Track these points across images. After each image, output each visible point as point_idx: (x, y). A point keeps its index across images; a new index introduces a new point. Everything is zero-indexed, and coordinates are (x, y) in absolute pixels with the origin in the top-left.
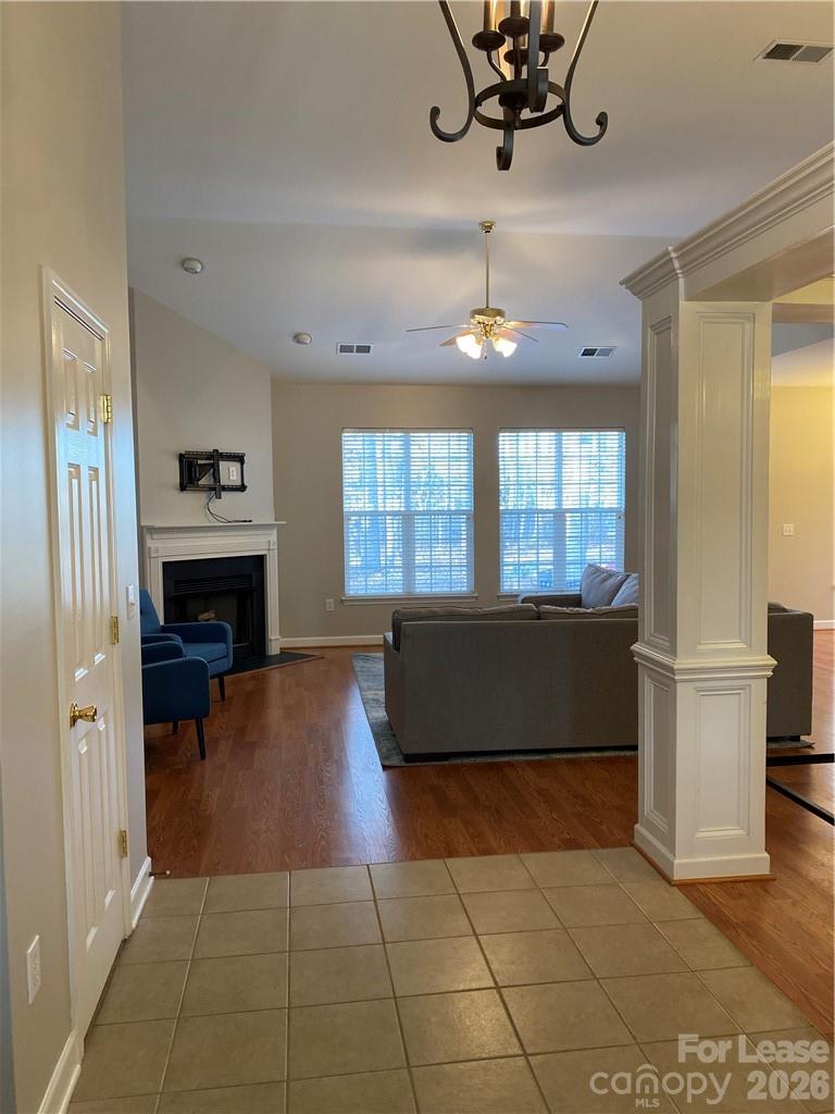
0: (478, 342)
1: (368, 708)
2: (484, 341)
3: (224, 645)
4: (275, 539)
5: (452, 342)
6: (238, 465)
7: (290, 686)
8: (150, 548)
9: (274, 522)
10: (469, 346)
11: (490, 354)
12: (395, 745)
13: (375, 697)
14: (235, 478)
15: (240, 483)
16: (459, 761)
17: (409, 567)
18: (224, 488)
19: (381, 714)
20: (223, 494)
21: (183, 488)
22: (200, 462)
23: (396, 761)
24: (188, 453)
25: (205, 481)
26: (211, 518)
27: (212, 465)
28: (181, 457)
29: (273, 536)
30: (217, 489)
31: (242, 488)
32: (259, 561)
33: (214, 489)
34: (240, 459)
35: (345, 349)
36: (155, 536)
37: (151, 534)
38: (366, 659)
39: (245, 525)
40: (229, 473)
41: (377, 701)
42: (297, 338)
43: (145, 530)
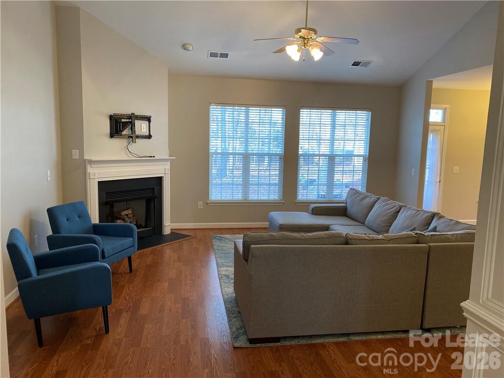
0: (298, 51)
1: (223, 284)
2: (303, 49)
3: (131, 239)
4: (169, 167)
5: (282, 50)
6: (147, 123)
7: (174, 261)
8: (89, 173)
9: (168, 158)
10: (293, 52)
11: (306, 57)
12: (241, 324)
13: (227, 273)
14: (145, 131)
15: (148, 134)
16: (287, 343)
17: (246, 184)
18: (137, 137)
19: (230, 290)
20: (137, 140)
21: (112, 136)
22: (123, 120)
23: (242, 342)
24: (115, 115)
25: (126, 132)
26: (130, 155)
27: (131, 122)
28: (111, 117)
29: (168, 166)
30: (133, 137)
31: (149, 137)
32: (159, 180)
33: (132, 137)
34: (148, 119)
35: (213, 55)
36: (93, 166)
37: (90, 164)
38: (220, 239)
39: (151, 159)
40: (141, 127)
41: (227, 276)
42: (184, 47)
43: (87, 162)
